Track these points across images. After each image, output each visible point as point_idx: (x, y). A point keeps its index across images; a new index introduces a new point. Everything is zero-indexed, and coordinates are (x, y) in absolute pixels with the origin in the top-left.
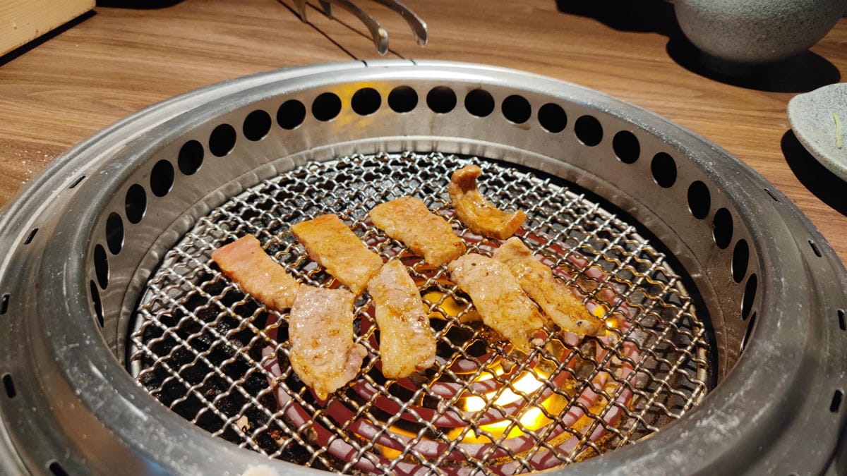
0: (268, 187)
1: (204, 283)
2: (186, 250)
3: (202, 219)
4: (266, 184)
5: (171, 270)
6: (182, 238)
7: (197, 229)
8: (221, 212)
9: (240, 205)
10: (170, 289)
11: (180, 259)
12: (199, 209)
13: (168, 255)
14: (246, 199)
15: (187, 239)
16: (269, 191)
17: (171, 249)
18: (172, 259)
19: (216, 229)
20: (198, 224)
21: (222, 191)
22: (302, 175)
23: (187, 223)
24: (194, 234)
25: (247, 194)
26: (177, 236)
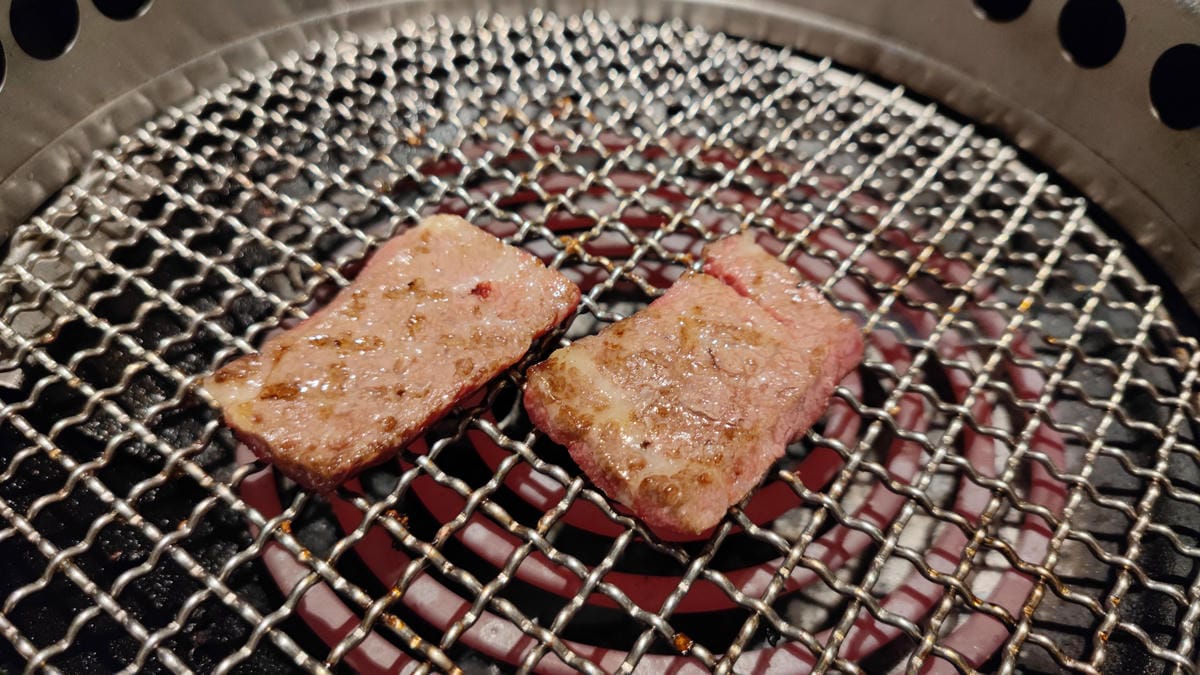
0: (247, 88)
1: (96, 296)
2: (62, 224)
3: (99, 154)
4: (243, 82)
5: (21, 270)
6: (52, 198)
7: (88, 178)
8: (140, 140)
9: (182, 124)
10: (17, 313)
11: (46, 244)
12: (92, 132)
13: (16, 236)
14: (199, 113)
15: (65, 201)
16: (251, 94)
17: (27, 222)
18: (28, 245)
19: (127, 177)
20: (89, 168)
21: (147, 94)
22: (319, 61)
23: (64, 165)
24: (80, 190)
25: (203, 101)
26: (38, 192)
